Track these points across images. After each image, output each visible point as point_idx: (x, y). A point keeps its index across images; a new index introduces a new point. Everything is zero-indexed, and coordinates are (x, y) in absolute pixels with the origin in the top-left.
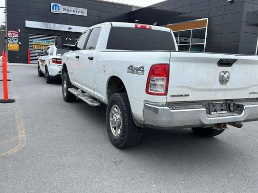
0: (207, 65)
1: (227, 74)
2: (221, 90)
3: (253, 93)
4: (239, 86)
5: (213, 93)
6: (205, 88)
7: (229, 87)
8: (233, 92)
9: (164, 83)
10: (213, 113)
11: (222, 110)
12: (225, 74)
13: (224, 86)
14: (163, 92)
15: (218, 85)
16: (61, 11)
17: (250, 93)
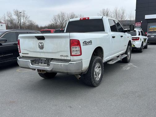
2: (40, 52)
3: (62, 56)
4: (50, 51)
10: (39, 64)
11: (45, 63)
13: (42, 51)
17: (61, 56)
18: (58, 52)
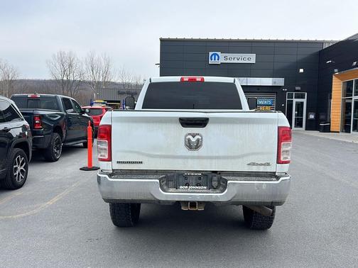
0: (164, 126)
1: (197, 137)
2: (193, 158)
4: (221, 154)
5: (180, 161)
6: (164, 154)
7: (205, 155)
8: (214, 161)
9: (107, 147)
10: (181, 187)
11: (198, 185)
12: (194, 137)
13: (195, 153)
14: (107, 157)
15: (184, 151)
16: (222, 60)
17: (249, 164)
18: (242, 156)
